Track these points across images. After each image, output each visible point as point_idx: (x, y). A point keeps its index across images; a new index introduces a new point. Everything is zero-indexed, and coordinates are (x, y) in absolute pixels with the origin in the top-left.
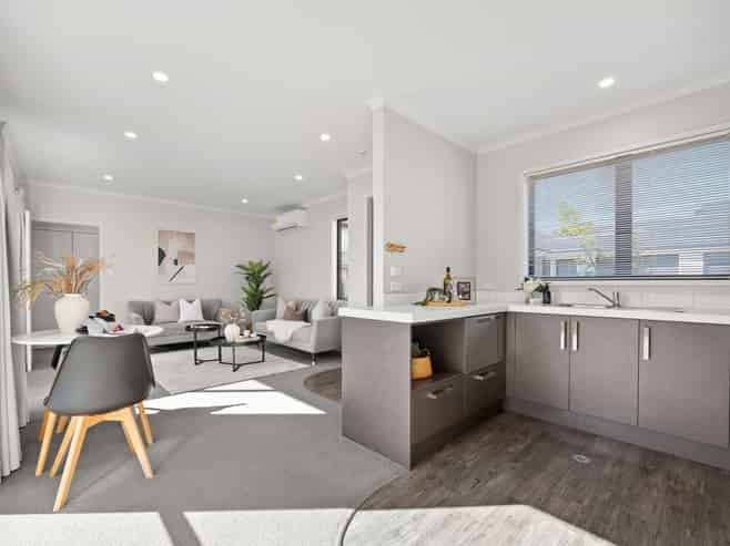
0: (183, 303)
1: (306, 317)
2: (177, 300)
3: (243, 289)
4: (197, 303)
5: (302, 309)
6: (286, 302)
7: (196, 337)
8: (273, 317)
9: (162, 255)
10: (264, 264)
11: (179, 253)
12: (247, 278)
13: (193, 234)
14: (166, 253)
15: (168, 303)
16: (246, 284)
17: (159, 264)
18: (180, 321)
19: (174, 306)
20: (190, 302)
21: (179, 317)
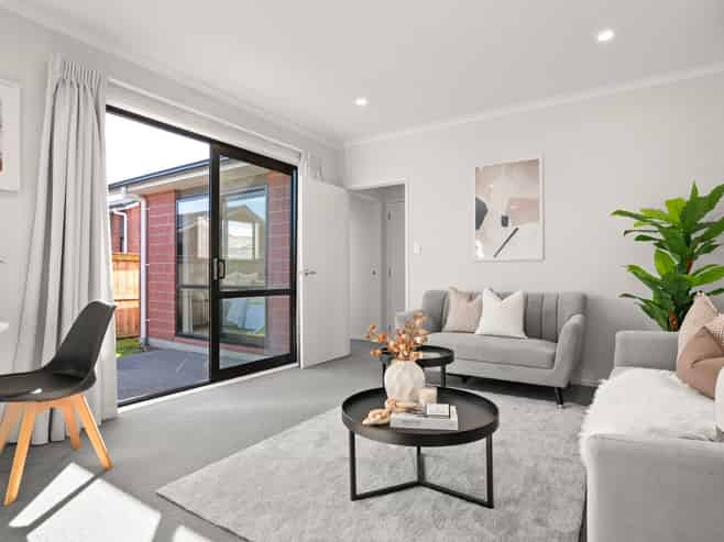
2: (482, 294)
3: (634, 269)
4: (516, 299)
9: (481, 213)
10: (703, 192)
11: (512, 202)
14: (489, 207)
15: (471, 297)
16: (645, 257)
17: (478, 227)
18: (478, 332)
19: (475, 301)
20: (502, 296)
21: (477, 325)
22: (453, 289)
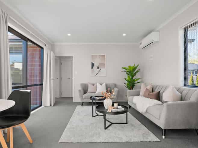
0: (98, 85)
1: (158, 97)
2: (96, 84)
4: (104, 85)
5: (156, 91)
6: (146, 86)
7: (93, 101)
8: (138, 94)
9: (93, 65)
11: (100, 64)
12: (127, 74)
13: (105, 56)
14: (94, 64)
15: (93, 85)
16: (126, 76)
17: (92, 69)
18: (97, 92)
19: (95, 86)
20: (101, 84)
21: (96, 91)
22: (89, 83)
